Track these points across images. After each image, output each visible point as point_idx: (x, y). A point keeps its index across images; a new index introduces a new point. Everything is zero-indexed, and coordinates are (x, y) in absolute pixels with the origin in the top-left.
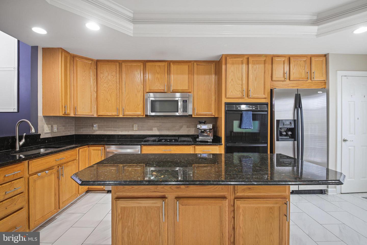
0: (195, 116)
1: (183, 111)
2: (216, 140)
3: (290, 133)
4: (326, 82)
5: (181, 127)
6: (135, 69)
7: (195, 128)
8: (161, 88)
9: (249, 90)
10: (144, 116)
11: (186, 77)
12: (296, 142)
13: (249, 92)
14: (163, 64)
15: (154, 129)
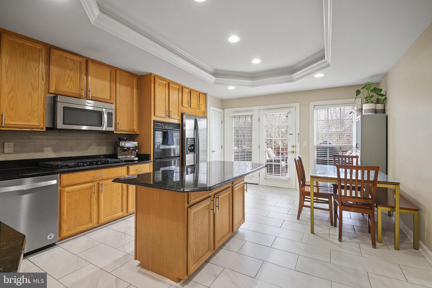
0: (117, 132)
1: (108, 126)
2: (143, 158)
3: (192, 148)
4: (205, 113)
5: (89, 146)
6: (36, 53)
7: (106, 147)
8: (76, 91)
9: (170, 111)
10: (44, 130)
11: (107, 84)
12: (195, 154)
13: (170, 113)
14: (80, 59)
15: (46, 149)
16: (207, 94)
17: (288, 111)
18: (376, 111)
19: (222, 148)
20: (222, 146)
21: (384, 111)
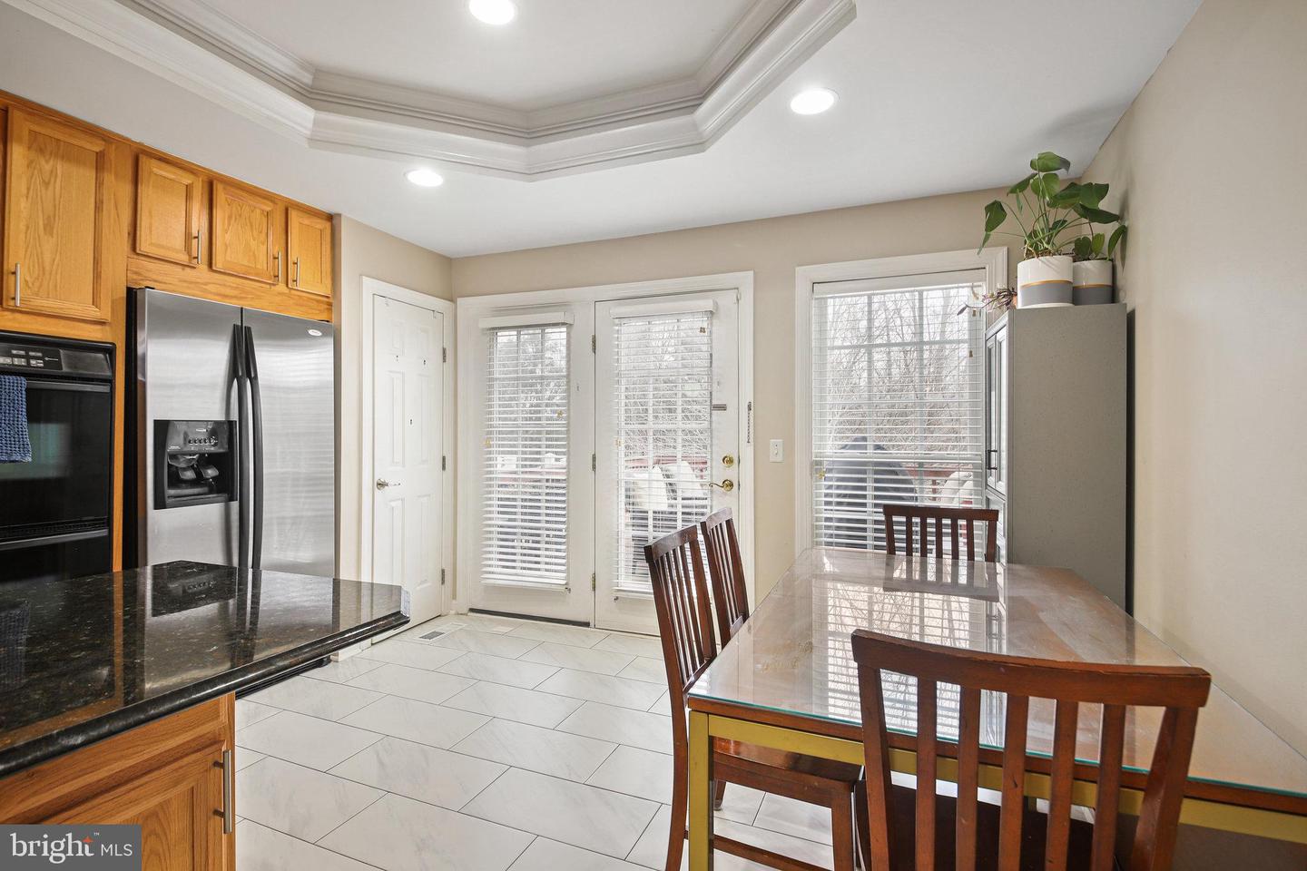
3: (211, 473)
4: (331, 303)
9: (8, 267)
12: (235, 505)
13: (8, 279)
16: (340, 215)
17: (707, 304)
18: (1075, 294)
19: (444, 468)
20: (444, 459)
21: (1112, 293)
